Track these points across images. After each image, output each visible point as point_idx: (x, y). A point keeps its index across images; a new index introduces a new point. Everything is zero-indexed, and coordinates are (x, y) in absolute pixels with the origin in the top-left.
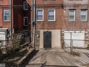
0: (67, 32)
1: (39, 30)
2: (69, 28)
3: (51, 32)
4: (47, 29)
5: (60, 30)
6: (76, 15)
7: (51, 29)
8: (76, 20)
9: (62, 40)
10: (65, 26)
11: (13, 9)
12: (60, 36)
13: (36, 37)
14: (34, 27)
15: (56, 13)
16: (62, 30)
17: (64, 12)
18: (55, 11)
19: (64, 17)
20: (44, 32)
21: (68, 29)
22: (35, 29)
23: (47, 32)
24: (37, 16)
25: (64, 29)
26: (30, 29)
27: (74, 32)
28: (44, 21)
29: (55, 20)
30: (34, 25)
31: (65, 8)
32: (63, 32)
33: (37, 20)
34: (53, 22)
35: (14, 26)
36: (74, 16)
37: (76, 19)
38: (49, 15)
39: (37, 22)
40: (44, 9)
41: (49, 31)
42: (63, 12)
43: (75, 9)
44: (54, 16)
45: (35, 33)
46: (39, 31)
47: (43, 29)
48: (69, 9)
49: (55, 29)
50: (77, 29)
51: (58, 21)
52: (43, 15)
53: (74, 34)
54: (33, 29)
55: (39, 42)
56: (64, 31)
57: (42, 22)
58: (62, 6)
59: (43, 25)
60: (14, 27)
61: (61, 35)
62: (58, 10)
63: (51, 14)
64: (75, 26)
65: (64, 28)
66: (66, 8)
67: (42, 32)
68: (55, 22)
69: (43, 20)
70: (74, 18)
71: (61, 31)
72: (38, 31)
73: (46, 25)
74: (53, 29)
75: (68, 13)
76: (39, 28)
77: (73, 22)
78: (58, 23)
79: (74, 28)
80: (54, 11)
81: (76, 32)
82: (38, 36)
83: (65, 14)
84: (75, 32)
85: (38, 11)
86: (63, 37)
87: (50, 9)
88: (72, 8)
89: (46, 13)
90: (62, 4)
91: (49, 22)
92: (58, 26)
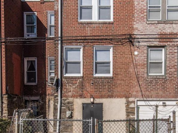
0: (143, 103)
1: (70, 99)
2: (147, 93)
3: (101, 104)
4: (92, 96)
5: (124, 100)
6: (166, 61)
7: (102, 97)
8: (165, 73)
10: (138, 88)
13: (63, 116)
14: (58, 91)
15: (114, 57)
16: (131, 99)
17: (136, 53)
19: (136, 66)
20: (83, 104)
21: (145, 97)
22: (61, 97)
23: (93, 103)
25: (136, 97)
27: (161, 103)
28: (82, 77)
29: (111, 75)
30: (57, 88)
31: (137, 44)
32: (132, 105)
34: (106, 78)
37: (166, 70)
39: (66, 78)
41: (97, 101)
42: (132, 54)
43: (163, 47)
44: (109, 63)
45: (61, 106)
46: (72, 103)
47: (81, 96)
48: (150, 47)
49: (111, 96)
50: (167, 96)
51: (120, 77)
54: (57, 96)
55: (72, 129)
56: (134, 102)
58: (130, 40)
59: (82, 86)
61: (127, 112)
62: (121, 49)
63: (101, 57)
64: (164, 88)
65: (134, 93)
66: (141, 44)
67: (78, 103)
68: (112, 78)
69: (81, 75)
70: (161, 67)
71: (128, 103)
72: (68, 103)
73: (89, 88)
74: (107, 97)
75: (145, 55)
76: (70, 94)
77: (156, 78)
78: (119, 82)
79: (161, 93)
80: (109, 50)
81: (167, 103)
82: (68, 113)
83: (137, 58)
85: (67, 50)
86: (132, 116)
87: (101, 47)
88: (156, 43)
89: (89, 57)
90: (130, 35)
91: (96, 78)
92: (119, 89)
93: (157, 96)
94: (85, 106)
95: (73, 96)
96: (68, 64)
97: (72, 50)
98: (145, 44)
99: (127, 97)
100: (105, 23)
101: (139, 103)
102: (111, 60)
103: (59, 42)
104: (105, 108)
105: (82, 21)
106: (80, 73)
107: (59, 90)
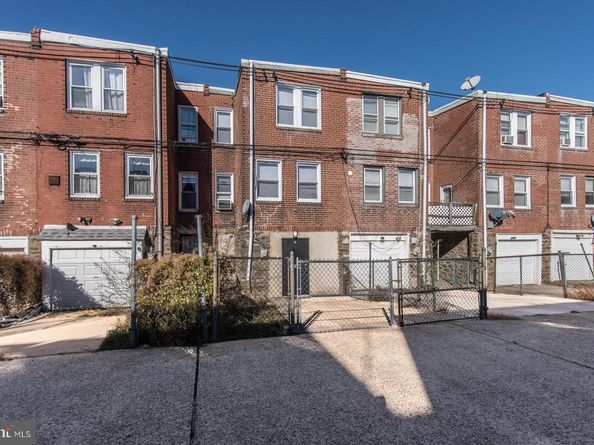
0: (358, 238)
1: (266, 233)
2: (364, 225)
3: (307, 240)
4: (295, 229)
5: (335, 234)
6: (384, 185)
7: (307, 230)
8: (384, 200)
9: (344, 263)
10: (352, 218)
12: (337, 252)
13: (255, 256)
14: (248, 221)
15: (323, 177)
16: (344, 233)
17: (350, 173)
18: (319, 167)
19: (350, 190)
20: (283, 239)
21: (362, 231)
22: (254, 230)
23: (296, 238)
24: (259, 182)
25: (350, 230)
27: (379, 238)
28: (282, 203)
29: (318, 200)
31: (351, 161)
32: (345, 241)
33: (259, 196)
36: (378, 187)
37: (384, 197)
38: (302, 180)
39: (260, 203)
40: (284, 161)
41: (302, 235)
42: (345, 174)
43: (381, 167)
44: (315, 184)
45: (253, 242)
46: (268, 238)
47: (280, 229)
48: (365, 166)
49: (319, 229)
50: (387, 230)
51: (330, 203)
52: (280, 179)
53: (379, 244)
54: (247, 228)
55: (267, 275)
56: (348, 237)
57: (278, 203)
58: (343, 155)
59: (281, 215)
60: (171, 223)
61: (340, 250)
62: (332, 166)
63: (304, 176)
64: (383, 219)
65: (348, 225)
66: (356, 161)
67: (276, 239)
68: (321, 205)
69: (280, 199)
70: (378, 192)
71: (341, 238)
72: (263, 238)
73: (291, 217)
74: (315, 231)
75: (361, 175)
76: (265, 225)
77: (374, 206)
78: (329, 210)
79: (379, 225)
80: (315, 168)
81: (386, 238)
82: (263, 253)
83: (351, 180)
84: (382, 241)
85: (260, 165)
86: (345, 256)
87: (305, 162)
88: (374, 162)
89: (290, 175)
90: (343, 149)
91: (300, 204)
92: (330, 219)
93: (375, 230)
94: (286, 243)
95: (270, 229)
96: (261, 185)
97: (266, 164)
98: (361, 162)
99: (339, 230)
100: (311, 131)
101: (352, 238)
102: (319, 180)
103: (251, 152)
104: (312, 244)
105: (280, 125)
106: (277, 196)
107: (251, 220)
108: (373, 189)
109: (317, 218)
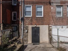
1: (27, 25)
2: (56, 23)
3: (39, 27)
4: (35, 24)
5: (47, 26)
6: (63, 11)
7: (39, 25)
9: (50, 35)
10: (53, 21)
11: (2, 5)
13: (24, 32)
14: (22, 22)
15: (44, 9)
16: (50, 25)
17: (52, 8)
18: (43, 7)
19: (52, 13)
20: (32, 27)
21: (55, 25)
23: (36, 27)
24: (26, 12)
25: (52, 24)
26: (19, 24)
27: (61, 27)
29: (43, 16)
30: (22, 21)
31: (52, 5)
32: (51, 28)
33: (26, 15)
34: (41, 17)
35: (3, 21)
36: (61, 12)
37: (63, 15)
38: (37, 11)
40: (32, 5)
41: (37, 26)
42: (50, 8)
43: (62, 6)
44: (42, 12)
45: (23, 28)
46: (28, 27)
47: (31, 24)
48: (57, 6)
49: (43, 24)
50: (64, 24)
51: (46, 17)
52: (31, 11)
53: (61, 29)
54: (22, 24)
55: (28, 37)
56: (51, 26)
57: (30, 17)
58: (50, 3)
59: (32, 20)
60: (2, 23)
61: (49, 30)
62: (46, 6)
65: (51, 23)
66: (54, 5)
67: (30, 27)
68: (43, 17)
69: (31, 16)
71: (49, 27)
72: (26, 27)
73: (34, 21)
74: (41, 25)
75: (55, 9)
76: (27, 23)
77: (60, 18)
81: (63, 27)
82: (26, 31)
83: (52, 10)
84: (62, 28)
85: (26, 7)
86: (50, 32)
89: (34, 9)
91: (37, 17)
92: (46, 21)
93: (60, 24)
95: (28, 24)
97: (28, 7)
98: (55, 5)
99: (49, 25)
101: (53, 27)
102: (43, 11)
104: (40, 29)
107: (23, 22)
108: (59, 13)
109: (42, 21)
